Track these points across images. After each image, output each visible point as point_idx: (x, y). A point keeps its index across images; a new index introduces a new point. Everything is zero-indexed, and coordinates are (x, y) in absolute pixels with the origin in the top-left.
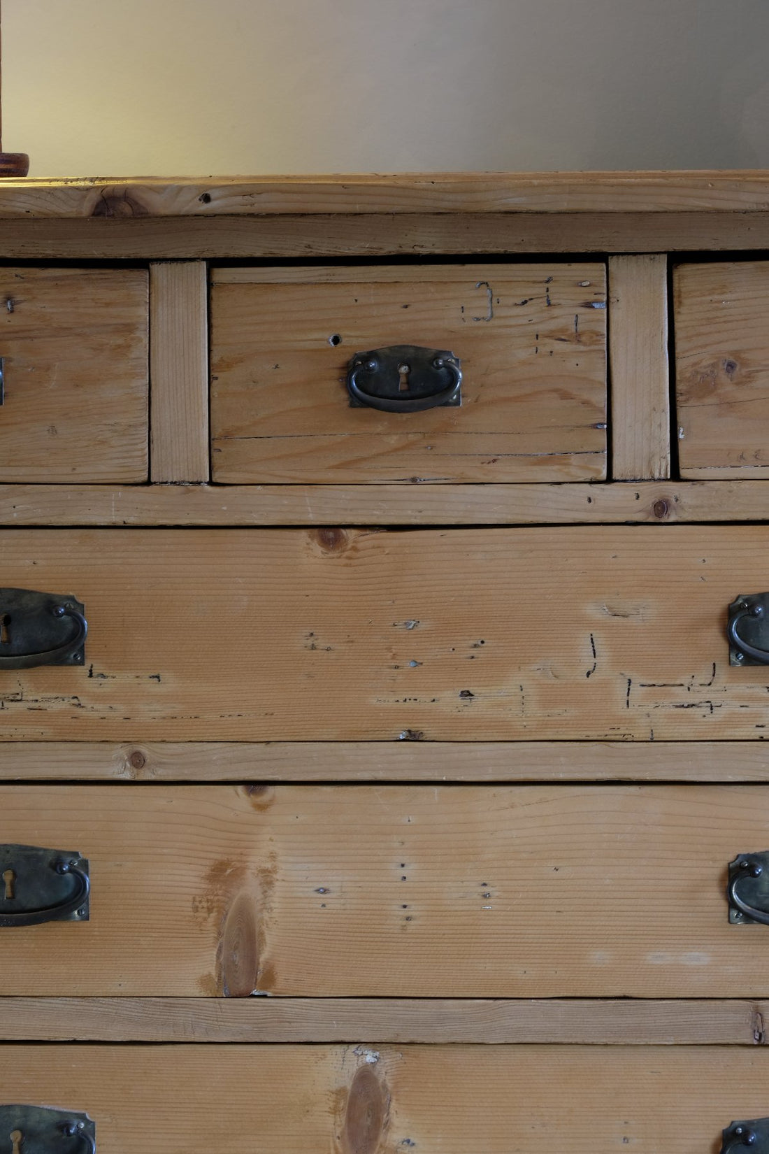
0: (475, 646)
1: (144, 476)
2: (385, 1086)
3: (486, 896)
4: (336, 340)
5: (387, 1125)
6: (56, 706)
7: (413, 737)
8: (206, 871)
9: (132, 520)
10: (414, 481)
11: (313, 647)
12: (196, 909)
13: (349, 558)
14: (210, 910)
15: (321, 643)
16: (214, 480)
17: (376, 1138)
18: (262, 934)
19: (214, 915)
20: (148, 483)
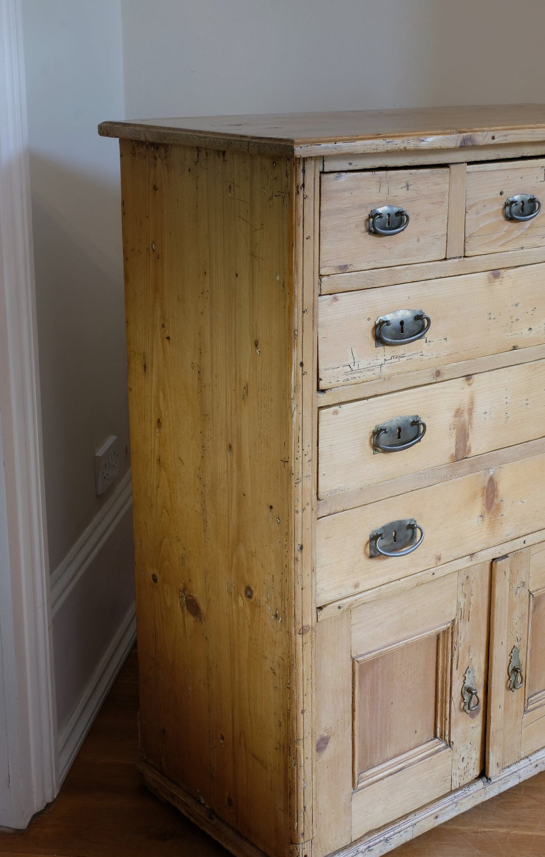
0: (533, 310)
1: (444, 257)
2: (496, 481)
3: (527, 404)
4: (501, 193)
5: (497, 496)
6: (416, 357)
7: (515, 348)
8: (453, 413)
9: (443, 276)
10: (522, 248)
11: (490, 319)
12: (450, 429)
13: (501, 281)
14: (454, 429)
15: (492, 317)
16: (466, 255)
17: (493, 502)
18: (468, 434)
19: (455, 430)
20: (445, 259)
